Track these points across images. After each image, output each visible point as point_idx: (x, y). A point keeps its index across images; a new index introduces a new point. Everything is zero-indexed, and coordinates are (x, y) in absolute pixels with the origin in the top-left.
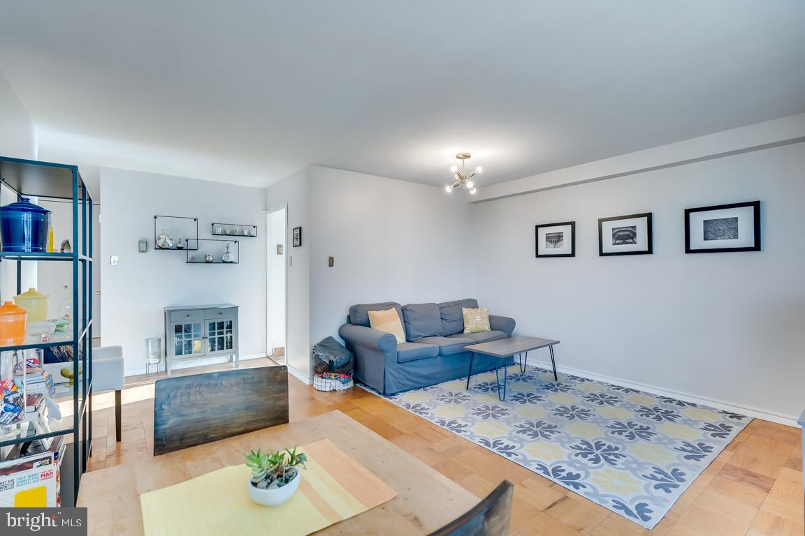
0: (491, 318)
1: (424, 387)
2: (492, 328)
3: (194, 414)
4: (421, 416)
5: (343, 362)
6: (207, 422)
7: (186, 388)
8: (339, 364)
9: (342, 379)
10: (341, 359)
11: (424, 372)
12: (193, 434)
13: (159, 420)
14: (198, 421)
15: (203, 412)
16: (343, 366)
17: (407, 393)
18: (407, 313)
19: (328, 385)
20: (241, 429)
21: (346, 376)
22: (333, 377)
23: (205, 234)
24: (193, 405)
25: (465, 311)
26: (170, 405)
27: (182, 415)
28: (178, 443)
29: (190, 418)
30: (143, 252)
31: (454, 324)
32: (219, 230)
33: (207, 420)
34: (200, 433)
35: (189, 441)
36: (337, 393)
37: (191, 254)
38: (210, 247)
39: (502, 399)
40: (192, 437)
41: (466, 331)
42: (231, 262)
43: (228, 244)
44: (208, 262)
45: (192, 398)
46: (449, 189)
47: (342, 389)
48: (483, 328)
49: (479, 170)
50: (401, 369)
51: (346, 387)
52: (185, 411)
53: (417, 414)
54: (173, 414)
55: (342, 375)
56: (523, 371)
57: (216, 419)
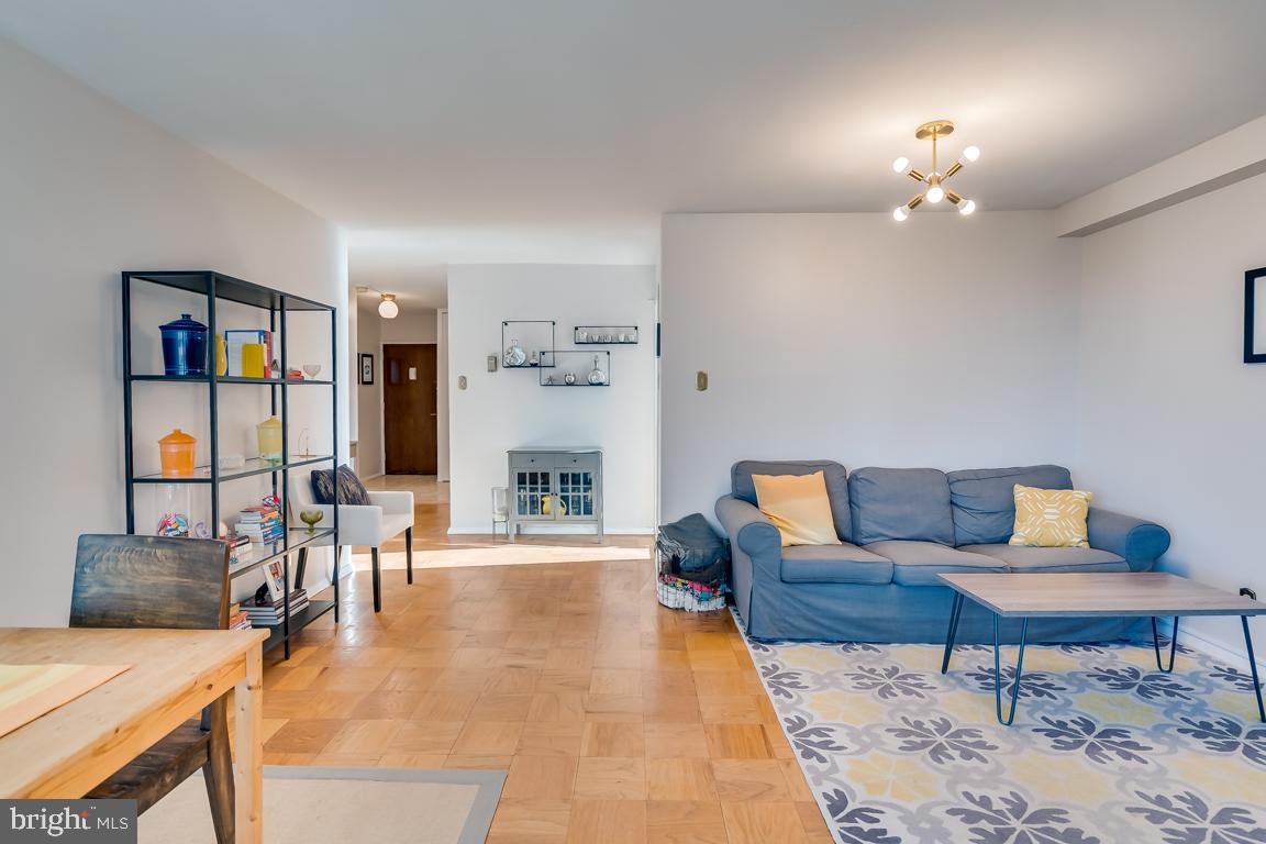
0: (1091, 516)
1: (848, 642)
2: (1092, 541)
3: (120, 586)
4: (773, 698)
5: (697, 562)
6: (134, 602)
7: (114, 551)
8: (689, 565)
9: (697, 592)
10: (694, 555)
11: (845, 609)
12: (116, 613)
13: (78, 585)
14: (124, 597)
15: (132, 587)
16: (698, 569)
17: (802, 645)
18: (858, 485)
19: (671, 597)
20: (170, 622)
21: (705, 588)
22: (679, 585)
23: (566, 343)
24: (120, 574)
25: (1021, 493)
26: (94, 568)
27: (105, 585)
28: (99, 620)
29: (116, 591)
30: (492, 371)
31: (987, 521)
32: (583, 337)
33: (134, 599)
34: (125, 614)
35: (111, 620)
36: (686, 616)
37: (547, 372)
38: (573, 362)
39: (1006, 720)
40: (115, 618)
41: (1014, 540)
42: (601, 384)
43: (597, 357)
44: (568, 384)
45: (121, 566)
46: (900, 215)
47: (695, 610)
48: (1062, 539)
49: (972, 155)
50: (787, 594)
51: (704, 607)
52: (110, 580)
53: (770, 691)
54: (96, 581)
55: (697, 586)
56: (1166, 667)
57: (145, 600)
